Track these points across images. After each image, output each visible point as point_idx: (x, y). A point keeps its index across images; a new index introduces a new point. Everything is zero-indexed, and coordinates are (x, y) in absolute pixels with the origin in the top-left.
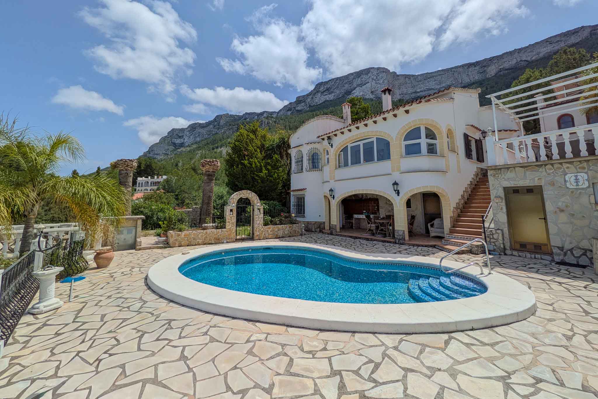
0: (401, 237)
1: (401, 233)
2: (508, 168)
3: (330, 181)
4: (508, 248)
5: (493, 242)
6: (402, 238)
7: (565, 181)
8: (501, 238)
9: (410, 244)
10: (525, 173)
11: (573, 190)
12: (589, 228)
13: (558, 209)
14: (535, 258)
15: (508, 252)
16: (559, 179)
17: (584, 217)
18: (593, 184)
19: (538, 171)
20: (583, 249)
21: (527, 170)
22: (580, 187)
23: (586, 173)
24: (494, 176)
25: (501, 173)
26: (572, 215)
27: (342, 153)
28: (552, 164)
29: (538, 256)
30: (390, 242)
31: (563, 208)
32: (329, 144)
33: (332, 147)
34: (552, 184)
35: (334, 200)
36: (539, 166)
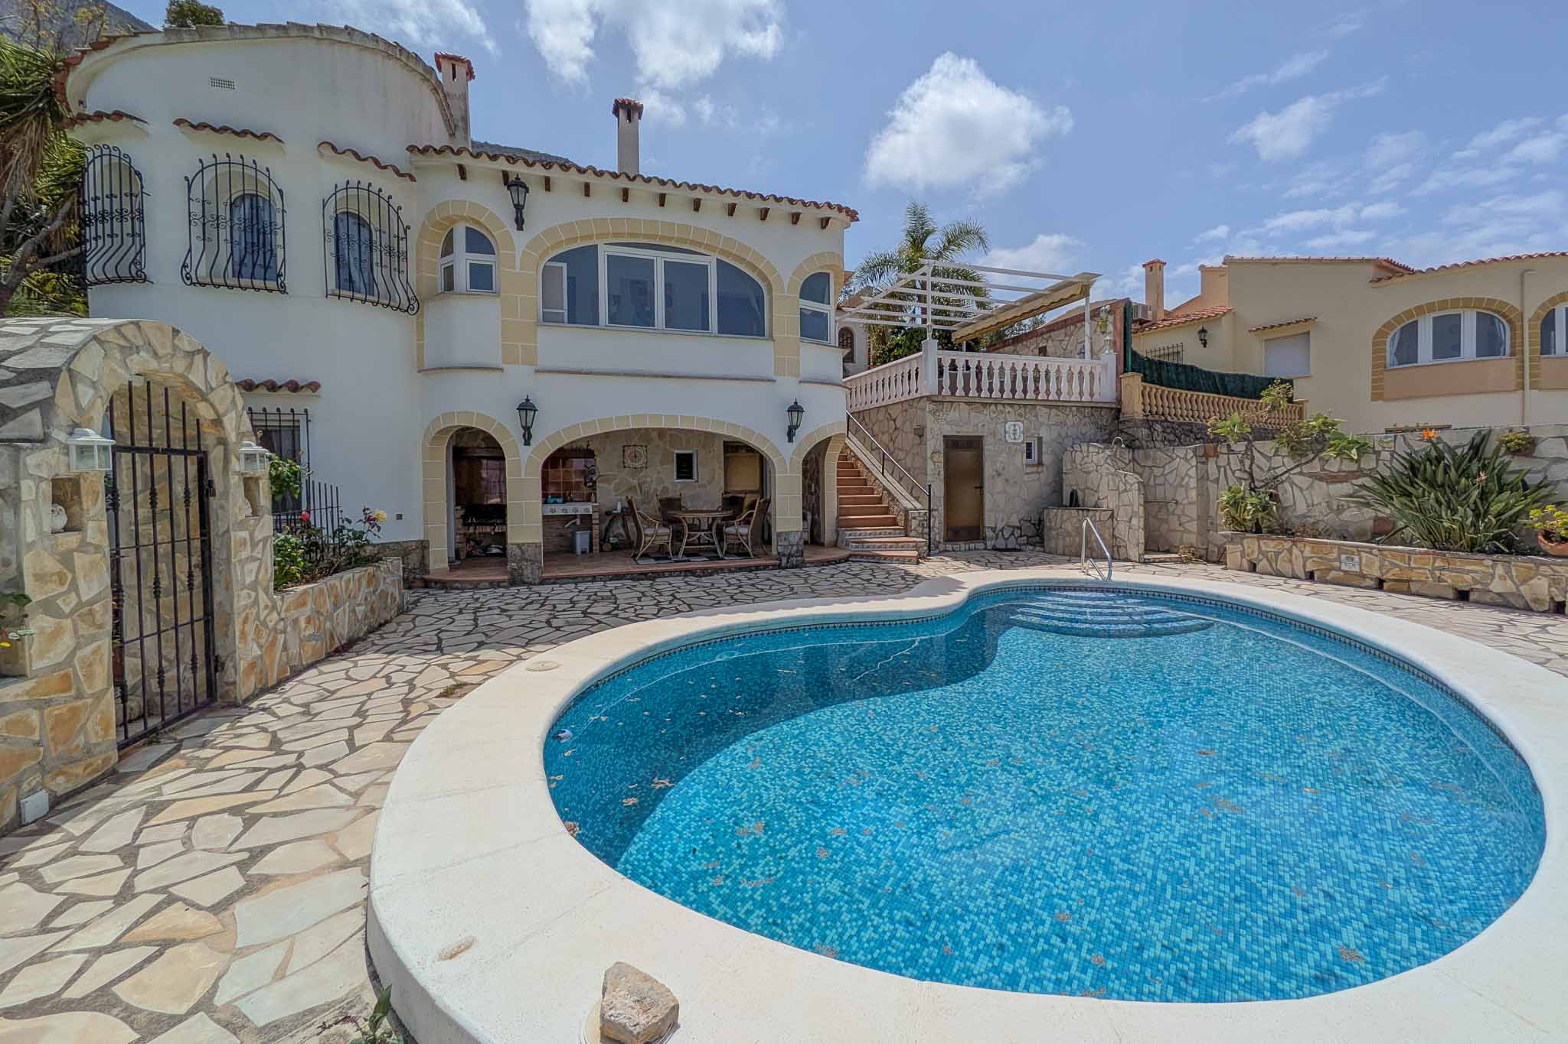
1: (796, 539)
2: (952, 403)
4: (942, 541)
7: (1005, 431)
10: (971, 413)
11: (1011, 445)
16: (1000, 428)
19: (984, 413)
21: (972, 409)
22: (1017, 441)
23: (1023, 422)
24: (935, 414)
25: (942, 410)
26: (1007, 480)
27: (564, 265)
28: (996, 404)
29: (972, 546)
30: (766, 567)
31: (1000, 471)
32: (519, 208)
33: (520, 227)
34: (994, 434)
35: (530, 449)
36: (984, 405)
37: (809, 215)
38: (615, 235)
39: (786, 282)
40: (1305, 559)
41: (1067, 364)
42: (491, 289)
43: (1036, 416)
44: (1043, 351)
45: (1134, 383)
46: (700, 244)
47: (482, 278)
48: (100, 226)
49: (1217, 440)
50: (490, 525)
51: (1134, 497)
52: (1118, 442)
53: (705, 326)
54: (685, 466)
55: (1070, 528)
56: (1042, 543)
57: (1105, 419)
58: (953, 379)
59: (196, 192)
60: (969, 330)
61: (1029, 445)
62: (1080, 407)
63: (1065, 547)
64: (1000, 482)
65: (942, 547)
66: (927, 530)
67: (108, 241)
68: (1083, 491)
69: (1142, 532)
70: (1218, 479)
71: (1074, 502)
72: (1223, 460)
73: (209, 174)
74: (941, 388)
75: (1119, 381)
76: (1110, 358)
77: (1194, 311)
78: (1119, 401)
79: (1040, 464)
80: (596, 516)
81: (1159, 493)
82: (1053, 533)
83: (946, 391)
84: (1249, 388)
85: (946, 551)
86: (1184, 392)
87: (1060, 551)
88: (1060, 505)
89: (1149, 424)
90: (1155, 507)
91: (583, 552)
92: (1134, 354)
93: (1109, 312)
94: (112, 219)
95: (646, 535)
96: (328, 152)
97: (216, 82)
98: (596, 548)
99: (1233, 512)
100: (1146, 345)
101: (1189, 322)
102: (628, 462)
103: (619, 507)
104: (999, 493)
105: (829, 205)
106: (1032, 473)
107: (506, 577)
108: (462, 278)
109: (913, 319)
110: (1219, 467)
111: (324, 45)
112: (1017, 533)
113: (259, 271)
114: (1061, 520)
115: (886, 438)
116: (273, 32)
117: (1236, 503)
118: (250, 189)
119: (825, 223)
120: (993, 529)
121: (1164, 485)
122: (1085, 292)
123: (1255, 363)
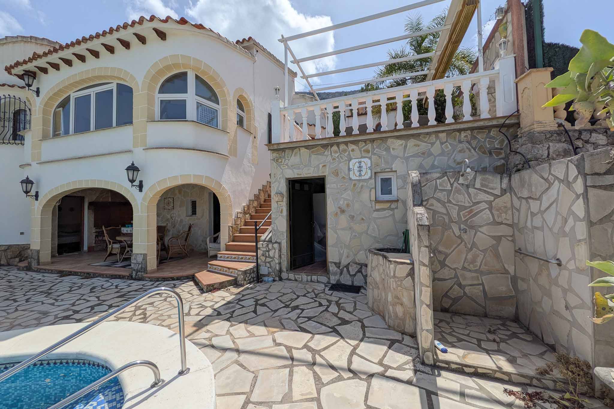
0: (140, 266)
1: (140, 259)
2: (293, 149)
3: (32, 163)
4: (285, 270)
5: (269, 262)
6: (142, 268)
7: (349, 169)
8: (277, 256)
9: (152, 277)
10: (310, 156)
11: (356, 182)
12: (367, 234)
13: (339, 210)
14: (311, 281)
15: (284, 275)
16: (343, 167)
17: (363, 219)
18: (375, 173)
19: (322, 154)
20: (359, 264)
21: (312, 152)
22: (363, 178)
23: (370, 158)
24: (277, 161)
25: (284, 157)
26: (352, 217)
27: (61, 109)
29: (314, 278)
30: (124, 277)
31: (344, 207)
33: (38, 96)
34: (336, 173)
36: (325, 146)
39: (140, 84)
43: (388, 149)
75: (516, 87)
78: (518, 113)
79: (396, 199)
104: (343, 229)
106: (384, 209)
120: (338, 265)
121: (541, 229)
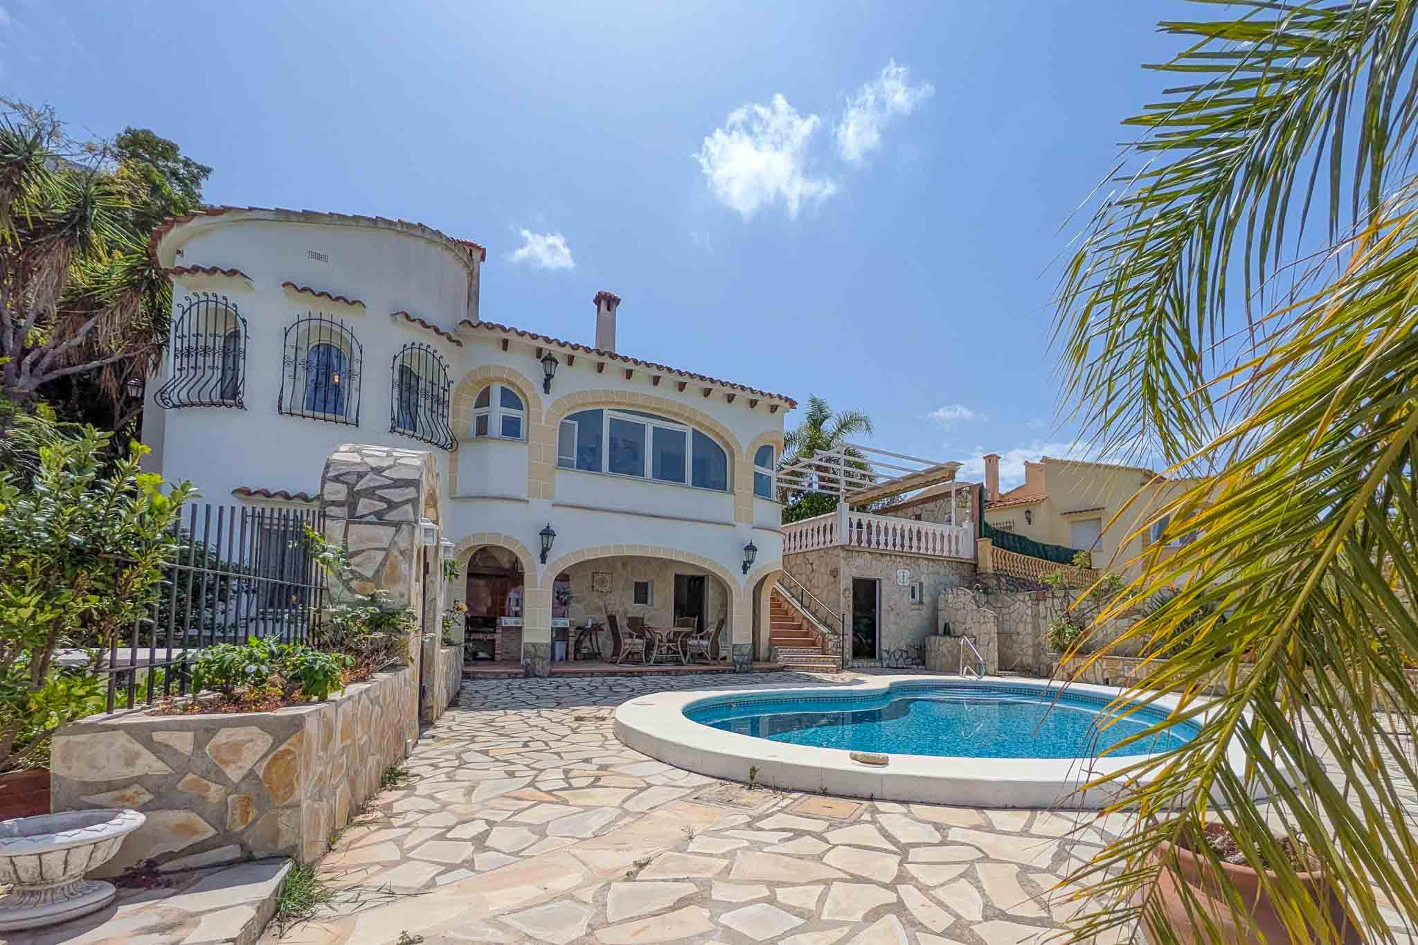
0: (746, 658)
1: (747, 650)
2: (859, 552)
3: (532, 500)
7: (897, 577)
10: (871, 561)
11: (901, 587)
12: (906, 627)
13: (890, 608)
16: (893, 574)
17: (904, 616)
18: (911, 582)
20: (901, 651)
22: (905, 584)
23: (909, 570)
24: (846, 560)
25: (852, 557)
26: (898, 614)
27: (576, 423)
28: (891, 555)
29: (872, 664)
30: (724, 672)
31: (893, 606)
32: (549, 377)
33: (547, 392)
34: (889, 578)
35: (545, 566)
36: (882, 555)
37: (764, 402)
38: (619, 403)
39: (745, 450)
40: (1103, 671)
41: (939, 528)
42: (518, 435)
43: (919, 566)
44: (918, 518)
45: (986, 545)
46: (681, 416)
47: (512, 429)
48: (185, 359)
49: (1047, 587)
50: (483, 632)
51: (992, 628)
52: (978, 589)
53: (681, 479)
54: (642, 593)
55: (945, 651)
56: (924, 663)
57: (966, 571)
58: (860, 534)
59: (292, 340)
60: (860, 497)
61: (913, 588)
62: (950, 561)
63: (941, 666)
64: (892, 615)
65: (850, 664)
66: (840, 650)
67: (192, 372)
68: (953, 623)
69: (996, 653)
70: (1046, 617)
71: (947, 632)
72: (1049, 603)
73: (304, 326)
74: (851, 541)
75: (976, 543)
76: (968, 525)
77: (1022, 497)
78: (976, 558)
79: (921, 602)
80: (572, 629)
81: (1006, 628)
82: (933, 654)
83: (854, 543)
84: (1063, 556)
85: (852, 667)
86: (1020, 555)
87: (938, 668)
88: (936, 634)
89: (997, 577)
90: (1005, 637)
91: (561, 660)
92: (986, 524)
93: (969, 492)
94: (197, 354)
95: (625, 644)
96: (401, 318)
97: (313, 255)
98: (571, 656)
99: (1057, 639)
100: (994, 518)
101: (1017, 505)
102: (597, 587)
103: (590, 623)
105: (780, 397)
106: (916, 609)
107: (523, 671)
108: (495, 426)
109: (810, 485)
110: (1046, 608)
111: (402, 238)
112: (905, 655)
113: (331, 406)
114: (940, 646)
115: (803, 578)
116: (366, 223)
117: (1059, 633)
118: (325, 340)
119: (774, 409)
121: (1010, 620)
122: (952, 476)
123: (1064, 536)
